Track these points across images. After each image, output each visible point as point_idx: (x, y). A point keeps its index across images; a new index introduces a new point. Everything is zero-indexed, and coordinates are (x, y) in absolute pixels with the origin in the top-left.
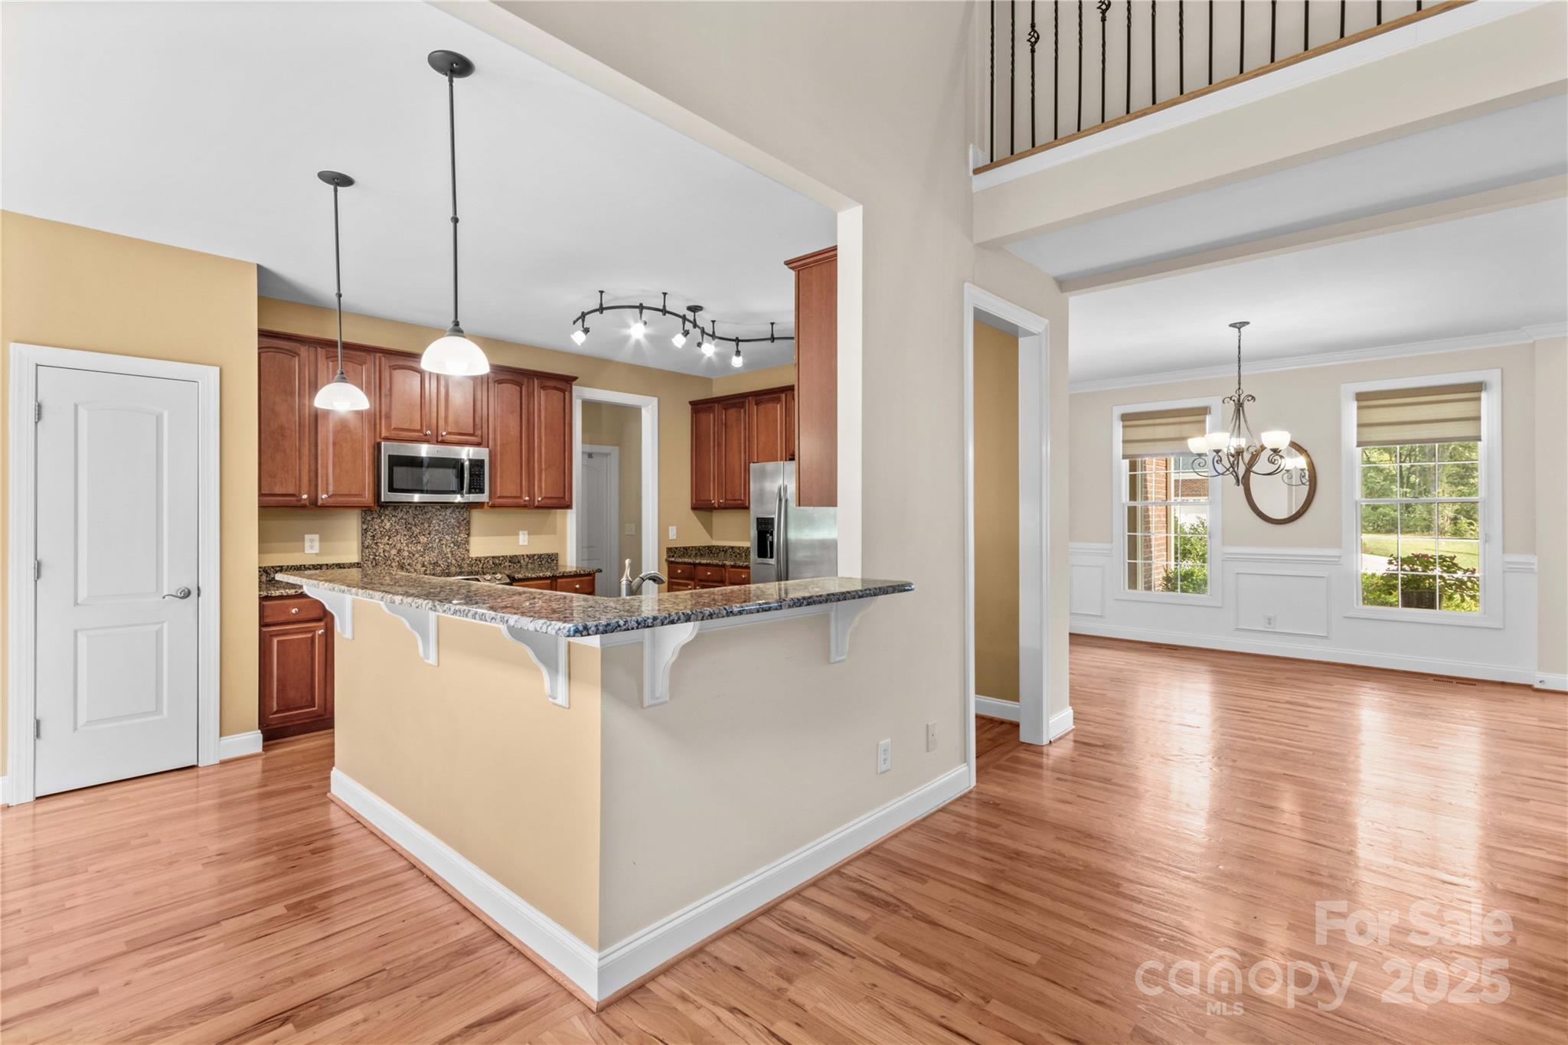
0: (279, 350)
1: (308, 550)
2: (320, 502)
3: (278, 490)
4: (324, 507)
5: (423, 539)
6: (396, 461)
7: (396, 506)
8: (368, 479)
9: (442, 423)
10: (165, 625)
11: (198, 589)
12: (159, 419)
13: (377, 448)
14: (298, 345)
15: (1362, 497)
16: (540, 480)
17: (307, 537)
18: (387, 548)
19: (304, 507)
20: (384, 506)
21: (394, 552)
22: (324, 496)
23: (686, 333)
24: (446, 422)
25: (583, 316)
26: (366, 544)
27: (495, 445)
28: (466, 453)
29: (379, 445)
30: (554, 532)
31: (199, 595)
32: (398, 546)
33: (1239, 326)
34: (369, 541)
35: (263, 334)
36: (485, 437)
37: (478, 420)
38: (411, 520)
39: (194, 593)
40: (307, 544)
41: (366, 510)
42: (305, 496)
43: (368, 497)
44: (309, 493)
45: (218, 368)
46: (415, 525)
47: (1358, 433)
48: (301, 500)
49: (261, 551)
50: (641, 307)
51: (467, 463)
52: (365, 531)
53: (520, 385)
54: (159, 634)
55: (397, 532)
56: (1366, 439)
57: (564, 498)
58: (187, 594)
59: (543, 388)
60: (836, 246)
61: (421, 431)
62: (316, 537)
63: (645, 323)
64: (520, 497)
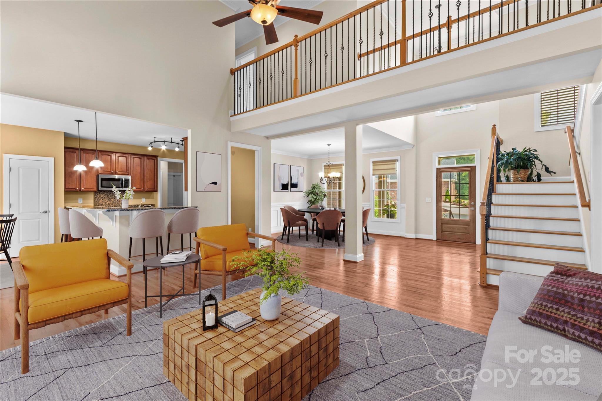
0: (70, 152)
1: (79, 203)
2: (82, 190)
3: (70, 187)
4: (83, 191)
5: (113, 200)
6: (102, 179)
7: (104, 191)
8: (95, 184)
9: (117, 169)
10: (41, 219)
11: (49, 211)
12: (39, 170)
13: (98, 176)
14: (75, 150)
15: (376, 188)
16: (147, 184)
17: (79, 199)
18: (102, 202)
19: (77, 191)
20: (101, 191)
21: (104, 203)
22: (83, 188)
23: (179, 147)
24: (118, 169)
25: (151, 143)
26: (96, 201)
27: (133, 175)
28: (123, 177)
29: (98, 175)
30: (153, 198)
31: (49, 212)
32: (105, 201)
33: (329, 145)
34: (96, 200)
35: (65, 148)
36: (130, 172)
37: (128, 168)
38: (109, 195)
39: (48, 212)
40: (79, 201)
41: (95, 192)
42: (78, 189)
43: (95, 189)
44: (78, 188)
45: (54, 158)
46: (110, 196)
47: (373, 172)
48: (76, 189)
49: (65, 203)
50: (165, 142)
51: (124, 180)
52: (95, 198)
53: (141, 159)
54: (39, 221)
55: (105, 198)
56: (374, 174)
57: (154, 189)
58: (46, 212)
59: (148, 159)
60: (187, 137)
61: (110, 171)
62: (82, 199)
63: (166, 145)
64: (141, 189)
